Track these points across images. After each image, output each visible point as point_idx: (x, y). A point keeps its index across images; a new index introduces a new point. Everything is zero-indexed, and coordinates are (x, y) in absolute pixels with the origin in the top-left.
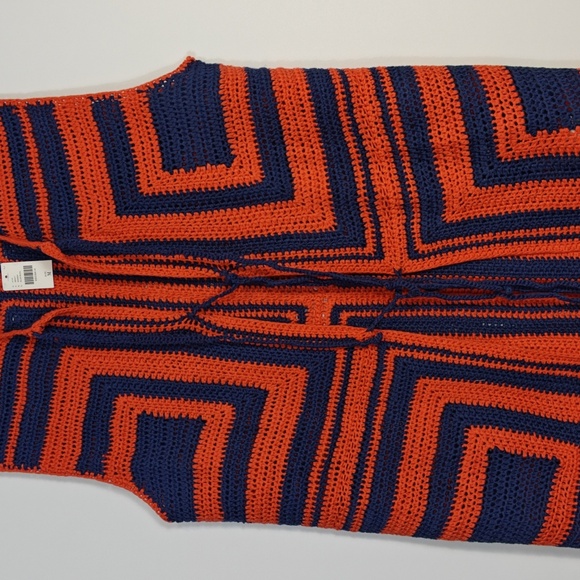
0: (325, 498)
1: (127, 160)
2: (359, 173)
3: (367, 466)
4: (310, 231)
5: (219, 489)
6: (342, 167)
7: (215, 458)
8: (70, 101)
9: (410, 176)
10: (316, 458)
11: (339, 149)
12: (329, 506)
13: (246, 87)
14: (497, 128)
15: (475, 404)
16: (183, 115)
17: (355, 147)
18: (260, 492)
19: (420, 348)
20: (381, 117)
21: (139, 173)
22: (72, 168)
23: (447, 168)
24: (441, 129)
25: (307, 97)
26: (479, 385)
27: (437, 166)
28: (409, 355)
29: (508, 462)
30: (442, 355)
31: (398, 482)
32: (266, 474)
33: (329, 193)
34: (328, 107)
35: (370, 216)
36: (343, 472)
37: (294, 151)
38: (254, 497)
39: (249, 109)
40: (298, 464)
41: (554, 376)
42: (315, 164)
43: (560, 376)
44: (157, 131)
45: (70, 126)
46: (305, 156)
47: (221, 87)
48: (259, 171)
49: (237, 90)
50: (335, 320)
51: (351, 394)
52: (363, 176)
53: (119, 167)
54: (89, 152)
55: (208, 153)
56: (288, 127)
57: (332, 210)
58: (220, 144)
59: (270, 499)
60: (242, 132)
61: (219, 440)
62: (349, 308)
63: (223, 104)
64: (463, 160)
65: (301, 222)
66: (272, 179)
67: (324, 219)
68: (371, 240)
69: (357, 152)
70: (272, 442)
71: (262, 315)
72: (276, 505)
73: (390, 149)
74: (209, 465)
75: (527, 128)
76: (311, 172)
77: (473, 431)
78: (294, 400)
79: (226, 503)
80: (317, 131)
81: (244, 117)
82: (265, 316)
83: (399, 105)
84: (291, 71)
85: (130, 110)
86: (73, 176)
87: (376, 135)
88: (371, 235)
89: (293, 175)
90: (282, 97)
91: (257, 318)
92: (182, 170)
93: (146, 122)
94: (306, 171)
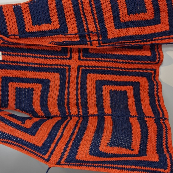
1: (22, 22)
2: (85, 26)
6: (81, 24)
8: (7, 6)
9: (98, 27)
11: (80, 19)
13: (55, 2)
14: (120, 14)
16: (38, 10)
20: (91, 11)
21: (26, 26)
22: (7, 24)
23: (108, 24)
24: (106, 14)
25: (71, 6)
27: (105, 24)
33: (77, 31)
34: (77, 8)
35: (88, 37)
37: (68, 20)
39: (56, 8)
42: (73, 23)
44: (31, 14)
45: (7, 13)
46: (71, 21)
47: (48, 2)
48: (59, 25)
49: (53, 3)
53: (20, 24)
54: (12, 20)
55: (45, 20)
56: (66, 13)
58: (48, 18)
60: (54, 15)
63: (49, 7)
64: (112, 22)
66: (62, 27)
69: (85, 20)
73: (93, 19)
75: (128, 14)
76: (73, 26)
80: (74, 15)
81: (55, 10)
83: (95, 8)
85: (24, 9)
86: (7, 27)
87: (89, 16)
89: (68, 26)
90: (65, 5)
92: (38, 25)
93: (28, 12)
94: (71, 25)
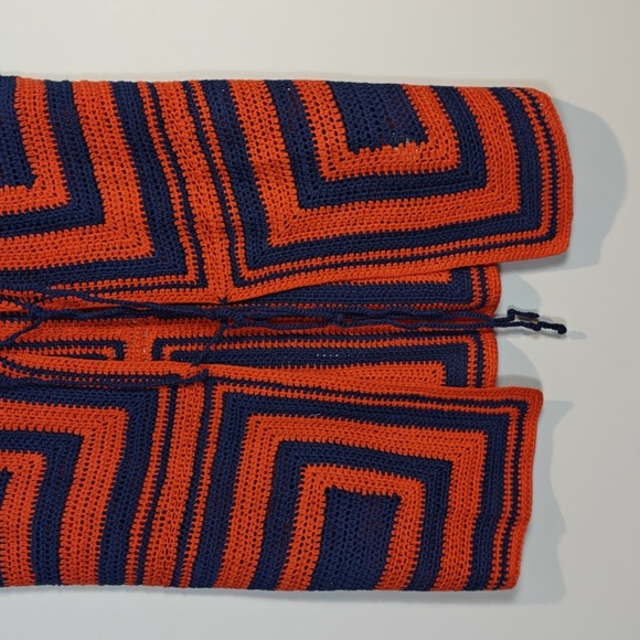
0: (148, 552)
2: (175, 195)
3: (196, 514)
4: (125, 258)
5: (28, 548)
6: (157, 187)
7: (23, 514)
9: (231, 198)
10: (139, 508)
11: (152, 168)
12: (154, 560)
13: (44, 100)
14: (318, 146)
15: (311, 441)
17: (170, 166)
18: (76, 550)
19: (250, 383)
20: (196, 134)
23: (270, 188)
24: (259, 147)
25: (113, 112)
26: (315, 420)
27: (259, 186)
28: (239, 391)
29: (347, 501)
30: (273, 390)
31: (229, 530)
32: (81, 529)
33: (143, 216)
34: (137, 123)
35: (190, 241)
36: (169, 522)
37: (102, 170)
38: (69, 555)
39: (49, 124)
40: (118, 516)
41: (391, 407)
42: (127, 184)
43: (398, 408)
46: (115, 176)
47: (16, 100)
48: (64, 193)
49: (35, 104)
50: (157, 355)
51: (177, 436)
52: (180, 197)
55: (5, 173)
56: (93, 143)
57: (148, 235)
58: (20, 163)
59: (87, 557)
60: (42, 150)
61: (28, 494)
62: (172, 342)
63: (19, 118)
64: (285, 180)
65: (114, 248)
66: (79, 201)
67: (140, 244)
68: (192, 267)
69: (172, 172)
70: (89, 494)
71: (75, 353)
72: (94, 563)
73: (208, 168)
74: (16, 522)
75: (349, 146)
76: (123, 193)
77: (310, 470)
78: (113, 446)
79: (37, 564)
80: (127, 149)
81: (44, 133)
82: (78, 353)
83: (214, 121)
84: (96, 84)
87: (191, 153)
88: (192, 261)
89: (103, 197)
90: (85, 111)
91: (68, 355)
94: (117, 192)
